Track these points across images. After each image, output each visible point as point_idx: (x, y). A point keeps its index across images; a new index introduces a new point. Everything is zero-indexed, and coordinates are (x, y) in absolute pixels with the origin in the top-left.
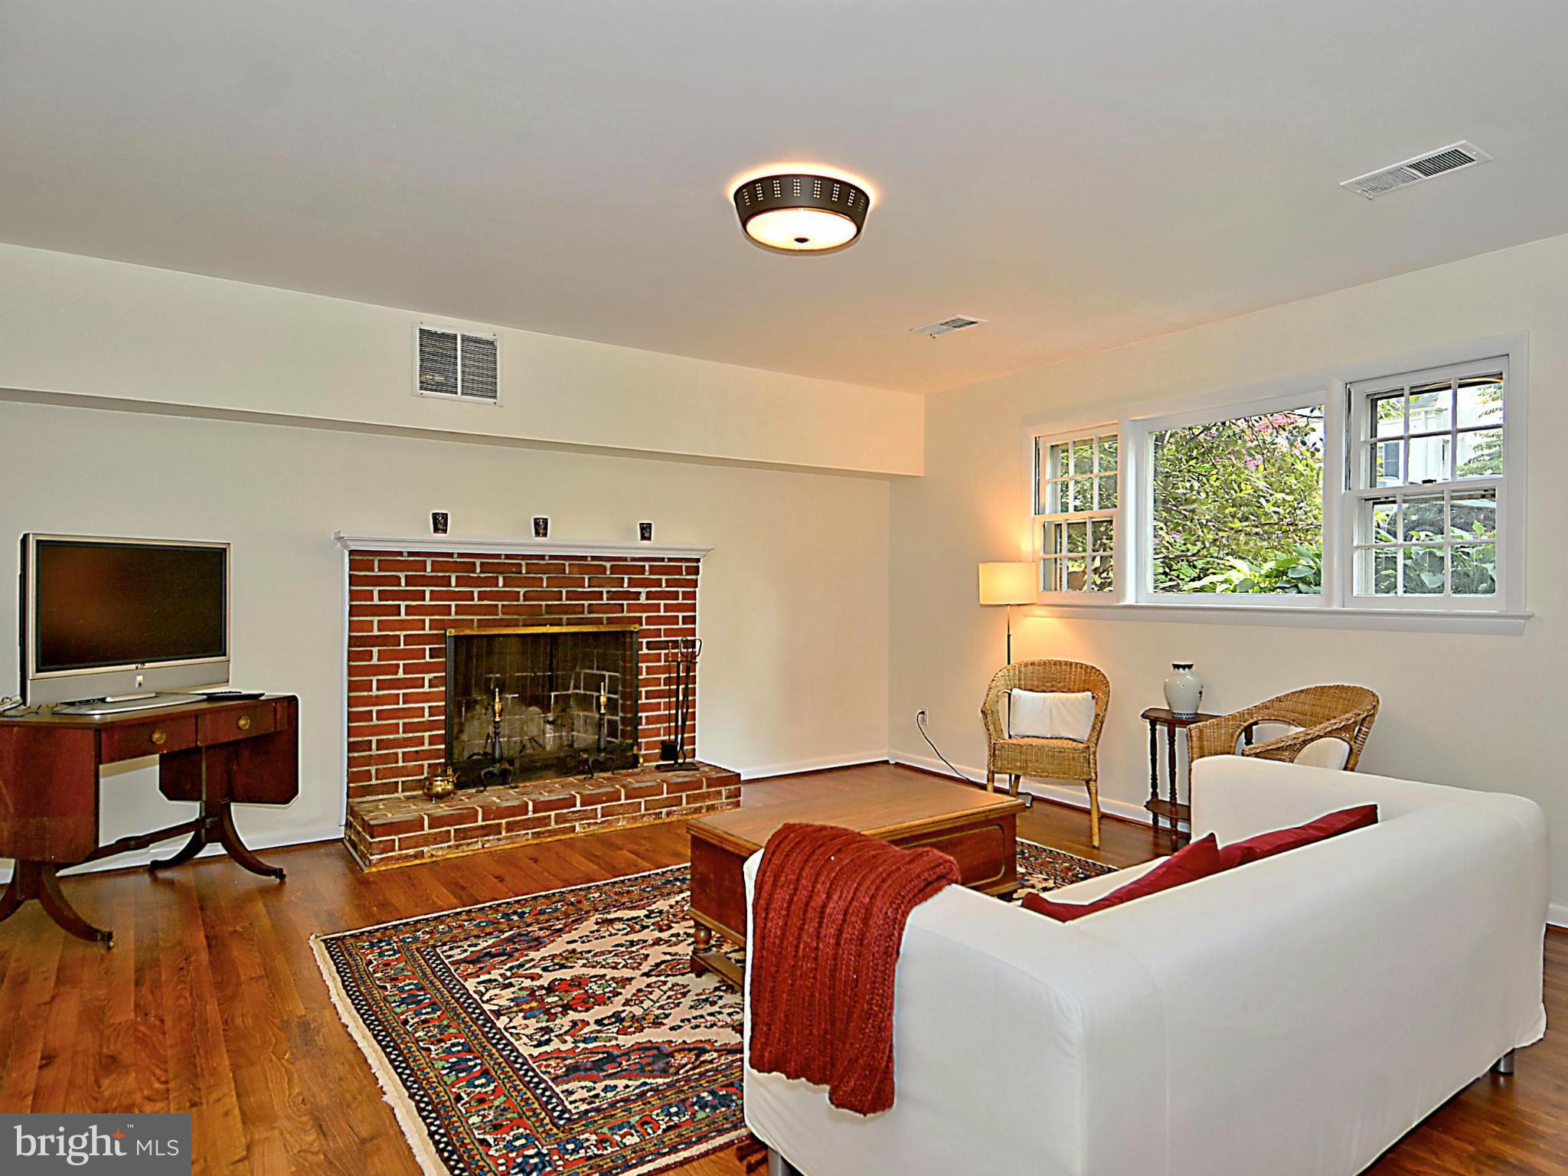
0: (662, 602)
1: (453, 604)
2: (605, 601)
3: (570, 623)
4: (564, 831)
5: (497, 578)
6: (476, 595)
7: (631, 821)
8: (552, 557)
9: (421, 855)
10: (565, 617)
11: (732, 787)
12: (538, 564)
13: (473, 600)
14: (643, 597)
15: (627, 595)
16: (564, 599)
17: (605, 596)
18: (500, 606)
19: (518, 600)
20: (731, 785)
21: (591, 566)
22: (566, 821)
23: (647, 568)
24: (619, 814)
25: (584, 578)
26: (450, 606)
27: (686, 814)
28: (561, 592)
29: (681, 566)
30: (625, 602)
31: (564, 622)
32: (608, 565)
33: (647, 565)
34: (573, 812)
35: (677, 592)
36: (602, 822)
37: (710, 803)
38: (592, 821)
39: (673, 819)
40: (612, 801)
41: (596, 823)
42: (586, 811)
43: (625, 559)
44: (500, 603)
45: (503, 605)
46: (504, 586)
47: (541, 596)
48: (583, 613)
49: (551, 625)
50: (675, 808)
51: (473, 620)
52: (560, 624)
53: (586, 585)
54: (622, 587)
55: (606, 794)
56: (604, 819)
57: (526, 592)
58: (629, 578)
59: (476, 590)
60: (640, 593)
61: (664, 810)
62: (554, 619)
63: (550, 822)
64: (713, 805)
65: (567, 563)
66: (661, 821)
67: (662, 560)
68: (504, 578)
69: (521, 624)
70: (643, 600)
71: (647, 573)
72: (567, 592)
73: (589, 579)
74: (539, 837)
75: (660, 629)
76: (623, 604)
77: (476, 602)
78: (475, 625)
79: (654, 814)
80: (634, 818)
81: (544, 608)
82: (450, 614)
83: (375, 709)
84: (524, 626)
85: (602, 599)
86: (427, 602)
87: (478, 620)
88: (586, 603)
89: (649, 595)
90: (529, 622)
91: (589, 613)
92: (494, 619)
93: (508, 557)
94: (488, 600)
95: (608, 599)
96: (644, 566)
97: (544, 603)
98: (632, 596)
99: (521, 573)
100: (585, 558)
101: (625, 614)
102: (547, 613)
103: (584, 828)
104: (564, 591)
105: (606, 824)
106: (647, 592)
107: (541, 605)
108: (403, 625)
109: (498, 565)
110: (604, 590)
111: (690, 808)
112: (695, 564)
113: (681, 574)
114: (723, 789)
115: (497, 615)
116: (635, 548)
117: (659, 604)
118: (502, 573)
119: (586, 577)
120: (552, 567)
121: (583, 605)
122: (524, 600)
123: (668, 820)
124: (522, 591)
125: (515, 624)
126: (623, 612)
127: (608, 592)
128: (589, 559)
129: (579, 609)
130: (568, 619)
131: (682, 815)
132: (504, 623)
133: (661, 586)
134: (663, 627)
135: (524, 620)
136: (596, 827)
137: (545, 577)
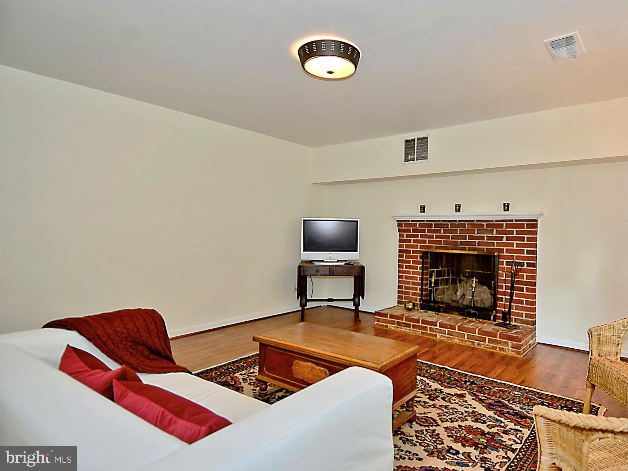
0: (515, 242)
1: (427, 239)
2: (485, 241)
3: (469, 249)
4: (432, 335)
5: (441, 230)
6: (435, 236)
7: (460, 341)
8: (460, 221)
9: (387, 326)
10: (467, 247)
11: (515, 343)
12: (455, 224)
13: (433, 238)
14: (505, 239)
15: (496, 238)
16: (467, 239)
17: (485, 238)
18: (443, 241)
19: (449, 239)
20: (514, 341)
21: (477, 224)
22: (433, 331)
23: (504, 225)
24: (455, 336)
25: (475, 230)
26: (426, 240)
27: (487, 348)
28: (466, 236)
29: (524, 224)
30: (495, 242)
31: (467, 249)
32: (485, 224)
33: (504, 223)
34: (436, 329)
35: (524, 237)
36: (448, 337)
37: (501, 347)
38: (443, 335)
39: (480, 348)
40: (452, 329)
41: (445, 337)
42: (441, 330)
43: (492, 221)
44: (443, 240)
45: (444, 241)
46: (443, 233)
47: (458, 237)
48: (475, 245)
49: (460, 250)
50: (482, 343)
51: (433, 246)
52: (466, 250)
53: (476, 233)
54: (493, 234)
55: (449, 325)
56: (449, 336)
57: (452, 236)
58: (496, 230)
59: (435, 234)
60: (503, 237)
61: (477, 342)
62: (463, 247)
63: (427, 329)
64: (503, 349)
65: (467, 223)
66: (474, 346)
67: (512, 221)
68: (444, 230)
69: (450, 248)
70: (504, 240)
71: (504, 228)
72: (469, 236)
73: (477, 230)
74: (423, 334)
75: (514, 256)
76: (494, 242)
77: (435, 239)
78: (434, 248)
79: (471, 342)
80: (462, 340)
81: (459, 243)
82: (426, 243)
83: (404, 275)
84: (451, 249)
85: (484, 240)
86: (419, 239)
87: (435, 246)
88: (477, 241)
89: (508, 239)
90: (453, 248)
91: (478, 245)
92: (440, 246)
93: (443, 221)
94: (439, 238)
95: (487, 240)
96: (503, 224)
97: (459, 240)
98: (499, 238)
99: (448, 227)
100: (473, 221)
101: (495, 247)
102: (460, 245)
103: (440, 337)
104: (467, 235)
105: (449, 339)
106: (507, 237)
107: (458, 241)
108: (412, 246)
109: (441, 225)
110: (485, 235)
111: (490, 346)
112: (535, 222)
113: (524, 228)
114: (509, 342)
115: (441, 244)
116: (502, 215)
117: (513, 243)
118: (443, 228)
119: (476, 229)
120: (461, 225)
121: (475, 242)
122: (452, 239)
123: (477, 347)
124: (451, 235)
125: (447, 248)
126: (494, 246)
127: (487, 236)
128: (475, 221)
129: (474, 244)
130: (469, 248)
131: (486, 347)
132: (444, 248)
133: (513, 234)
134: (515, 255)
135: (451, 247)
136: (445, 338)
137: (459, 229)
